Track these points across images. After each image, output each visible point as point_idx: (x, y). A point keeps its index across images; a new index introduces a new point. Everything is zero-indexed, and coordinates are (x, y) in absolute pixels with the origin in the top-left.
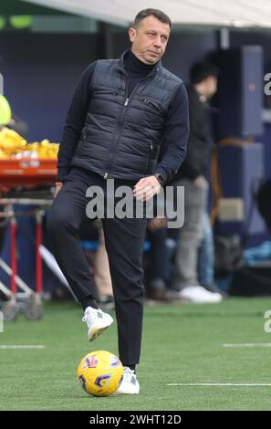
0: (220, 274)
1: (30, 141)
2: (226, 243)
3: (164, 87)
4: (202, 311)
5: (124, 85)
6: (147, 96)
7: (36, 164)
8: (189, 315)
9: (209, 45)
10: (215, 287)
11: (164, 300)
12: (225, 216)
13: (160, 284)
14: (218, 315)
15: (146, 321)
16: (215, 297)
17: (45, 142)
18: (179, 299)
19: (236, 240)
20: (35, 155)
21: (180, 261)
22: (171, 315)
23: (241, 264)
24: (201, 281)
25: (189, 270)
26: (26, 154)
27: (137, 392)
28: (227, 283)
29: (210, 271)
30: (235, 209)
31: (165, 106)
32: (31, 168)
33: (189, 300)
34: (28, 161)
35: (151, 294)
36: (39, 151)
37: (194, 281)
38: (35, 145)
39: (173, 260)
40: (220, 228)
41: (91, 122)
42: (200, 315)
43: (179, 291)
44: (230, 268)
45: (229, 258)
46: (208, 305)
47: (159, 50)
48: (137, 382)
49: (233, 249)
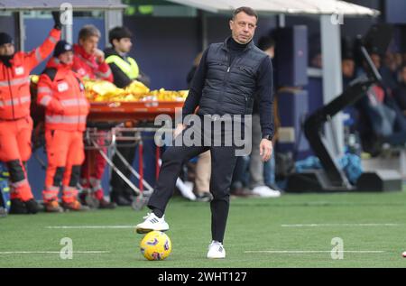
0: (279, 178)
1: (152, 89)
2: (284, 157)
3: (254, 59)
4: (267, 202)
5: (227, 58)
6: (242, 64)
7: (156, 105)
8: (259, 205)
9: (272, 25)
10: (276, 187)
11: (242, 195)
12: (282, 139)
13: (239, 185)
14: (277, 205)
15: (231, 209)
16: (276, 194)
17: (162, 90)
18: (252, 194)
19: (290, 155)
20: (155, 99)
21: (252, 169)
22: (247, 205)
23: (293, 171)
24: (267, 183)
25: (259, 176)
26: (149, 98)
27: (224, 256)
28: (284, 183)
29: (272, 176)
30: (289, 134)
31: (254, 71)
32: (152, 107)
33: (259, 195)
34: (151, 102)
35: (233, 191)
36: (157, 95)
37: (262, 183)
38: (155, 92)
39: (248, 169)
40: (279, 148)
41: (208, 85)
42: (265, 205)
43: (251, 189)
44: (286, 174)
45: (286, 167)
46: (271, 199)
47: (248, 34)
48: (224, 250)
49: (288, 161)
